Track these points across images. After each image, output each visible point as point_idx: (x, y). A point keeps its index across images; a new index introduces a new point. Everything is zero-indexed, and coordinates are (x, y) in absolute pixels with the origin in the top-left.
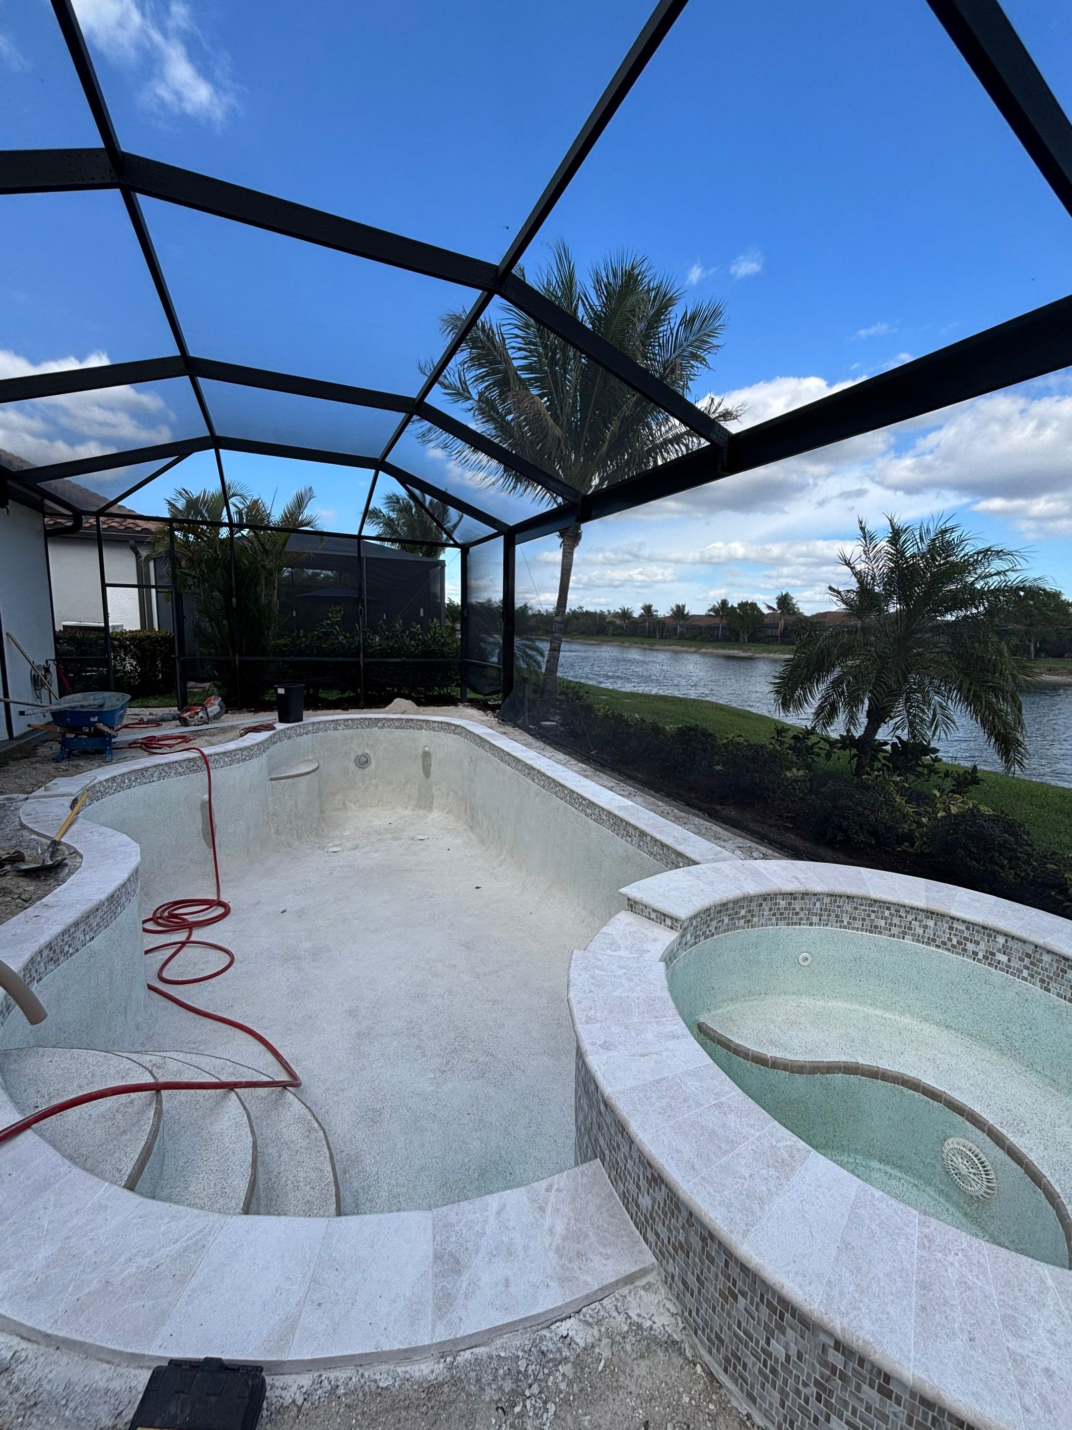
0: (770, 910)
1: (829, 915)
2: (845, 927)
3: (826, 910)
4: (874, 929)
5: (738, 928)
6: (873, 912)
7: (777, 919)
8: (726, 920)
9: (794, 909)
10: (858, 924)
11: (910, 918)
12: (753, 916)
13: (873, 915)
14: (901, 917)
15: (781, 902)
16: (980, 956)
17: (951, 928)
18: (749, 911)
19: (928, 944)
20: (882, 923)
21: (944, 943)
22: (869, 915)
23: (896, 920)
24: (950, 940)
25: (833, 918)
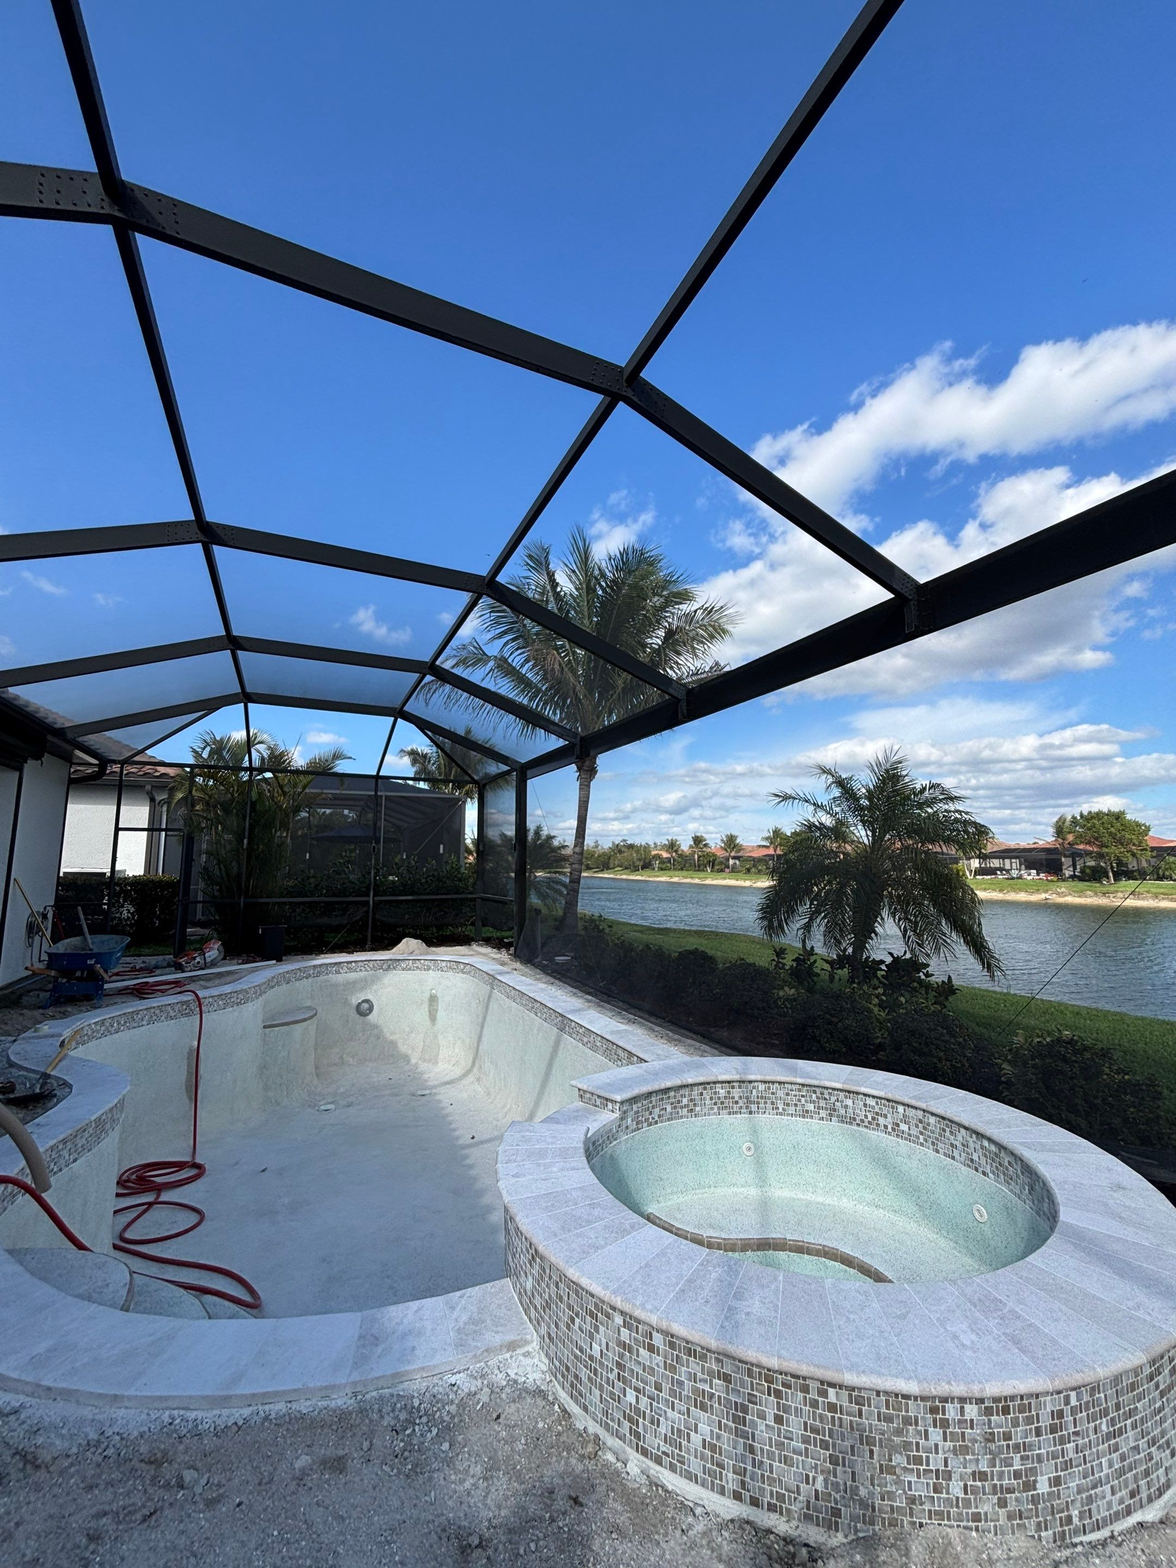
0: (711, 1099)
1: (765, 1103)
2: (781, 1114)
3: (762, 1097)
4: (805, 1114)
5: (682, 1117)
6: (803, 1096)
7: (719, 1108)
8: (669, 1109)
9: (733, 1098)
10: (791, 1110)
11: (833, 1099)
12: (695, 1105)
13: (803, 1099)
14: (825, 1099)
15: (721, 1091)
16: (890, 1130)
17: (865, 1105)
18: (691, 1100)
19: (851, 1123)
20: (811, 1107)
21: (862, 1121)
22: (799, 1100)
23: (822, 1103)
24: (866, 1116)
25: (769, 1105)
